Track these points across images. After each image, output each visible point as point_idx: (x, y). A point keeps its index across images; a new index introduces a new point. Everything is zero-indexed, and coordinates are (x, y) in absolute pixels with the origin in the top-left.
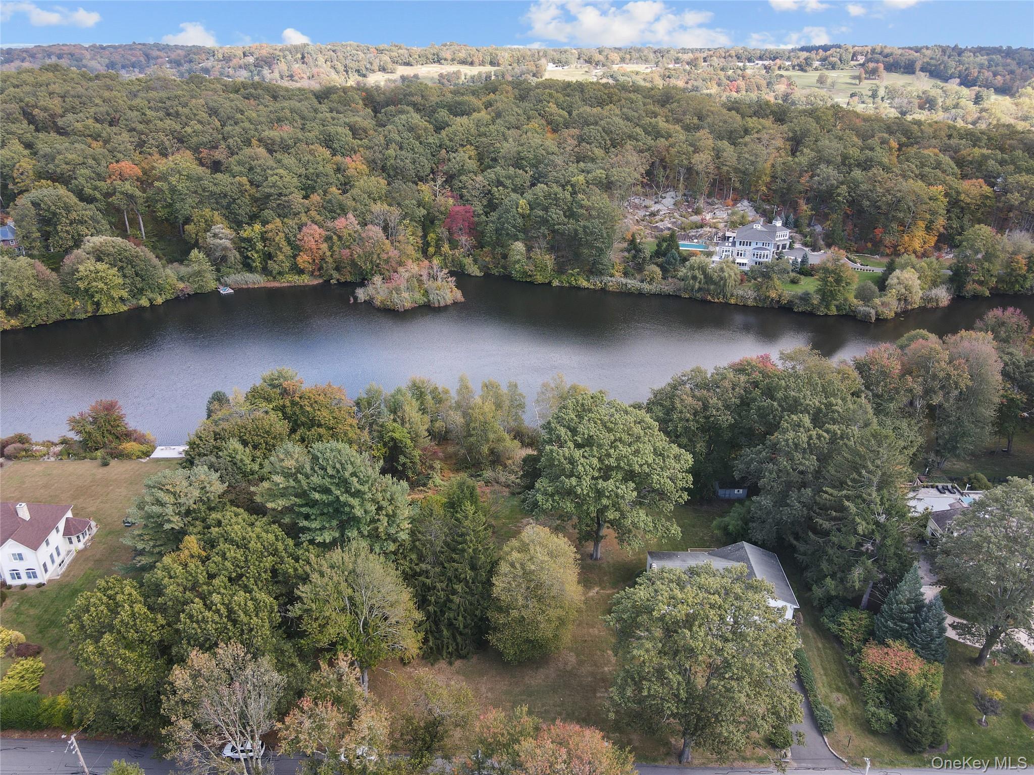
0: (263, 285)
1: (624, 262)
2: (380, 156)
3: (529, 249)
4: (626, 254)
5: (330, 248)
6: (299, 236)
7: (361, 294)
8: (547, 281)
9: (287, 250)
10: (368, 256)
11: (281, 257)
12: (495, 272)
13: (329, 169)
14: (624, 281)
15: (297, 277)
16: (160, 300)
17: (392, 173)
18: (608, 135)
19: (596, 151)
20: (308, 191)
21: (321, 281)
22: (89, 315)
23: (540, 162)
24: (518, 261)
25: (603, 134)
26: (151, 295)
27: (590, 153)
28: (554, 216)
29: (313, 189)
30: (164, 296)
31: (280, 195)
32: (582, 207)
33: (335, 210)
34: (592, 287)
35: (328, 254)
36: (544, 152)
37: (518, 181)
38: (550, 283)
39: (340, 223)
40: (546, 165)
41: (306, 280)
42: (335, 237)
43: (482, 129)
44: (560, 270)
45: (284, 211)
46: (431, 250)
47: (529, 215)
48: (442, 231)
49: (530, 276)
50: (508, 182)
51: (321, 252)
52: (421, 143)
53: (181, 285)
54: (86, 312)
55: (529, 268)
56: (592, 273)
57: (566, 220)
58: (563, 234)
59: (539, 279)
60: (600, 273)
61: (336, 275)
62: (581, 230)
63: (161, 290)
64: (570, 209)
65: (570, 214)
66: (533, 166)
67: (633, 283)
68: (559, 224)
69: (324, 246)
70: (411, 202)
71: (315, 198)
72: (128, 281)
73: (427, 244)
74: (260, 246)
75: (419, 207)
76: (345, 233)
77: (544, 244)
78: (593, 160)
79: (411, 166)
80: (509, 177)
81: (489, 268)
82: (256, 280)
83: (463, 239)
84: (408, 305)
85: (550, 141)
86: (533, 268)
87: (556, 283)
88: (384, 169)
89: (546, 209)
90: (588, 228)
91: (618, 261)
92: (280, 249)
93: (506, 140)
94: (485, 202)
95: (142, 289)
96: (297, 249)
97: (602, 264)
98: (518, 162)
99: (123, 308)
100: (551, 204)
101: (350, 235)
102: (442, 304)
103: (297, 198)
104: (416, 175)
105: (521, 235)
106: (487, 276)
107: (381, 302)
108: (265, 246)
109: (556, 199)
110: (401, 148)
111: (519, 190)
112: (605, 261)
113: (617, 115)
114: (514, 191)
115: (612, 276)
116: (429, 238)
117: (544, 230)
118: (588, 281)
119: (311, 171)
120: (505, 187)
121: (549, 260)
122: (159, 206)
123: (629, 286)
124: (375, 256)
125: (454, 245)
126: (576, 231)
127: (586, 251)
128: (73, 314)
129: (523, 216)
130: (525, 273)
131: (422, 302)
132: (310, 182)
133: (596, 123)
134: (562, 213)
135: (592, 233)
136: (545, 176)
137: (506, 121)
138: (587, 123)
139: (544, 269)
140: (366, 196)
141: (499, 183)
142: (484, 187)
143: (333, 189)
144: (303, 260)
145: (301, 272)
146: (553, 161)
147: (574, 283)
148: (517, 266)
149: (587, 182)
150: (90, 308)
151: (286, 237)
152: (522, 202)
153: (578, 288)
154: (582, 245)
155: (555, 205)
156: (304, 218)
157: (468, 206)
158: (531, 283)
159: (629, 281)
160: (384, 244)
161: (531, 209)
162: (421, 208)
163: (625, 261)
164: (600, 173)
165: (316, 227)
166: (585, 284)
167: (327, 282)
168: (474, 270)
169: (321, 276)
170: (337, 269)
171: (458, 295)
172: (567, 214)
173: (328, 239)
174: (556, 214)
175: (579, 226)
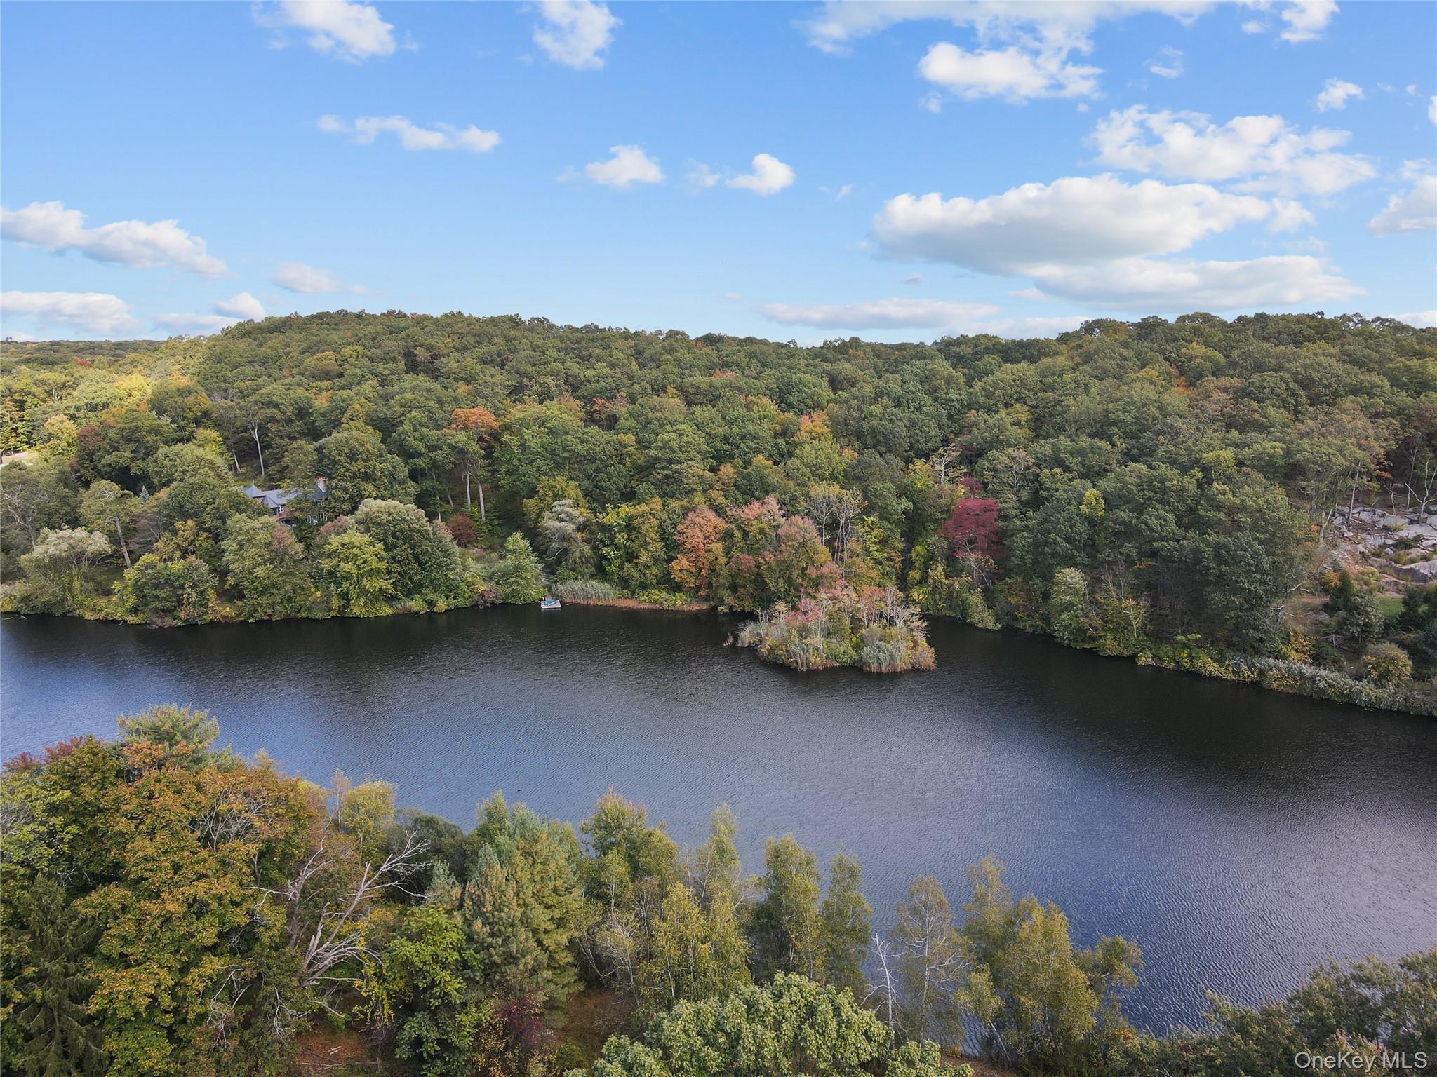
0: (611, 603)
1: (1317, 632)
2: (856, 414)
3: (1095, 583)
4: (1324, 617)
5: (727, 552)
6: (680, 527)
7: (747, 635)
8: (1126, 654)
9: (657, 547)
10: (784, 568)
11: (645, 558)
12: (1026, 625)
13: (766, 431)
14: (1308, 670)
15: (665, 595)
16: (442, 605)
17: (869, 440)
18: (1305, 387)
19: (1271, 412)
20: (719, 458)
21: (704, 606)
22: (333, 614)
23: (1145, 429)
24: (1067, 607)
25: (1293, 385)
26: (430, 596)
27: (1256, 416)
28: (1154, 522)
29: (730, 457)
30: (452, 601)
31: (671, 461)
32: (1219, 507)
33: (751, 490)
34: (1230, 676)
35: (723, 560)
36: (1157, 414)
37: (1094, 461)
38: (1134, 657)
39: (751, 511)
40: (1158, 433)
41: (679, 602)
42: (738, 534)
43: (1049, 380)
44: (1158, 632)
45: (671, 486)
46: (914, 574)
47: (1103, 520)
48: (935, 542)
49: (1093, 639)
50: (1073, 461)
51: (711, 557)
52: (936, 400)
53: (482, 587)
54: (330, 610)
55: (1090, 621)
56: (1232, 646)
57: (1180, 532)
58: (1168, 559)
59: (1110, 646)
60: (1255, 649)
61: (729, 599)
62: (1208, 552)
63: (451, 589)
64: (1192, 511)
65: (1191, 520)
66: (1128, 435)
67: (1331, 679)
68: (1164, 539)
69: (718, 547)
70: (886, 488)
71: (727, 470)
72: (397, 568)
73: (908, 564)
74: (620, 538)
75: (899, 497)
76: (753, 530)
77: (1127, 578)
78: (1261, 428)
79: (904, 432)
80: (1080, 453)
81: (1016, 619)
82: (601, 593)
83: (972, 559)
84: (816, 661)
85: (1177, 397)
86: (1097, 622)
87: (1145, 659)
88: (859, 435)
89: (1139, 509)
90: (1226, 547)
91: (1299, 628)
92: (646, 544)
93: (1087, 392)
94: (1025, 495)
95: (421, 585)
96: (673, 547)
97: (1256, 628)
98: (1102, 428)
99: (386, 610)
100: (1150, 498)
101: (762, 531)
102: (886, 668)
103: (695, 469)
104: (911, 447)
105: (1081, 557)
106: (1010, 631)
107: (772, 649)
108: (627, 540)
109: (1165, 491)
110: (898, 405)
111: (1092, 474)
112: (1266, 623)
113: (1332, 356)
114: (1083, 476)
115: (1280, 656)
116: (913, 554)
117: (1129, 547)
118: (1221, 661)
119: (735, 430)
120: (1067, 469)
121: (1135, 611)
122: (503, 470)
123: (1322, 684)
124: (796, 571)
125: (953, 566)
126: (1196, 552)
127: (1217, 596)
128: (309, 609)
129: (1091, 522)
130: (1081, 630)
131: (846, 659)
132: (727, 447)
133: (1280, 368)
134: (1171, 517)
135: (1236, 561)
136: (1152, 452)
137: (1097, 368)
138: (1259, 368)
139: (1122, 626)
140: (807, 471)
141: (1059, 463)
142: (1028, 468)
143: (760, 459)
144: (680, 567)
145: (676, 587)
146: (1172, 426)
147: (1186, 663)
148: (1065, 616)
149: (1240, 464)
150: (335, 603)
151: (660, 526)
152: (1091, 493)
153: (1196, 676)
154: (1209, 583)
155: (1162, 502)
156: (698, 499)
157: (991, 500)
158: (1092, 653)
159: (1322, 672)
160: (816, 551)
161: (1109, 506)
162: (904, 499)
163: (1321, 632)
164: (1271, 446)
165: (711, 515)
166: (1212, 668)
167: (715, 608)
168: (985, 619)
169: (707, 599)
170: (734, 588)
171: (927, 656)
172: (1186, 520)
173: (728, 535)
174: (1159, 519)
175: (1205, 541)
